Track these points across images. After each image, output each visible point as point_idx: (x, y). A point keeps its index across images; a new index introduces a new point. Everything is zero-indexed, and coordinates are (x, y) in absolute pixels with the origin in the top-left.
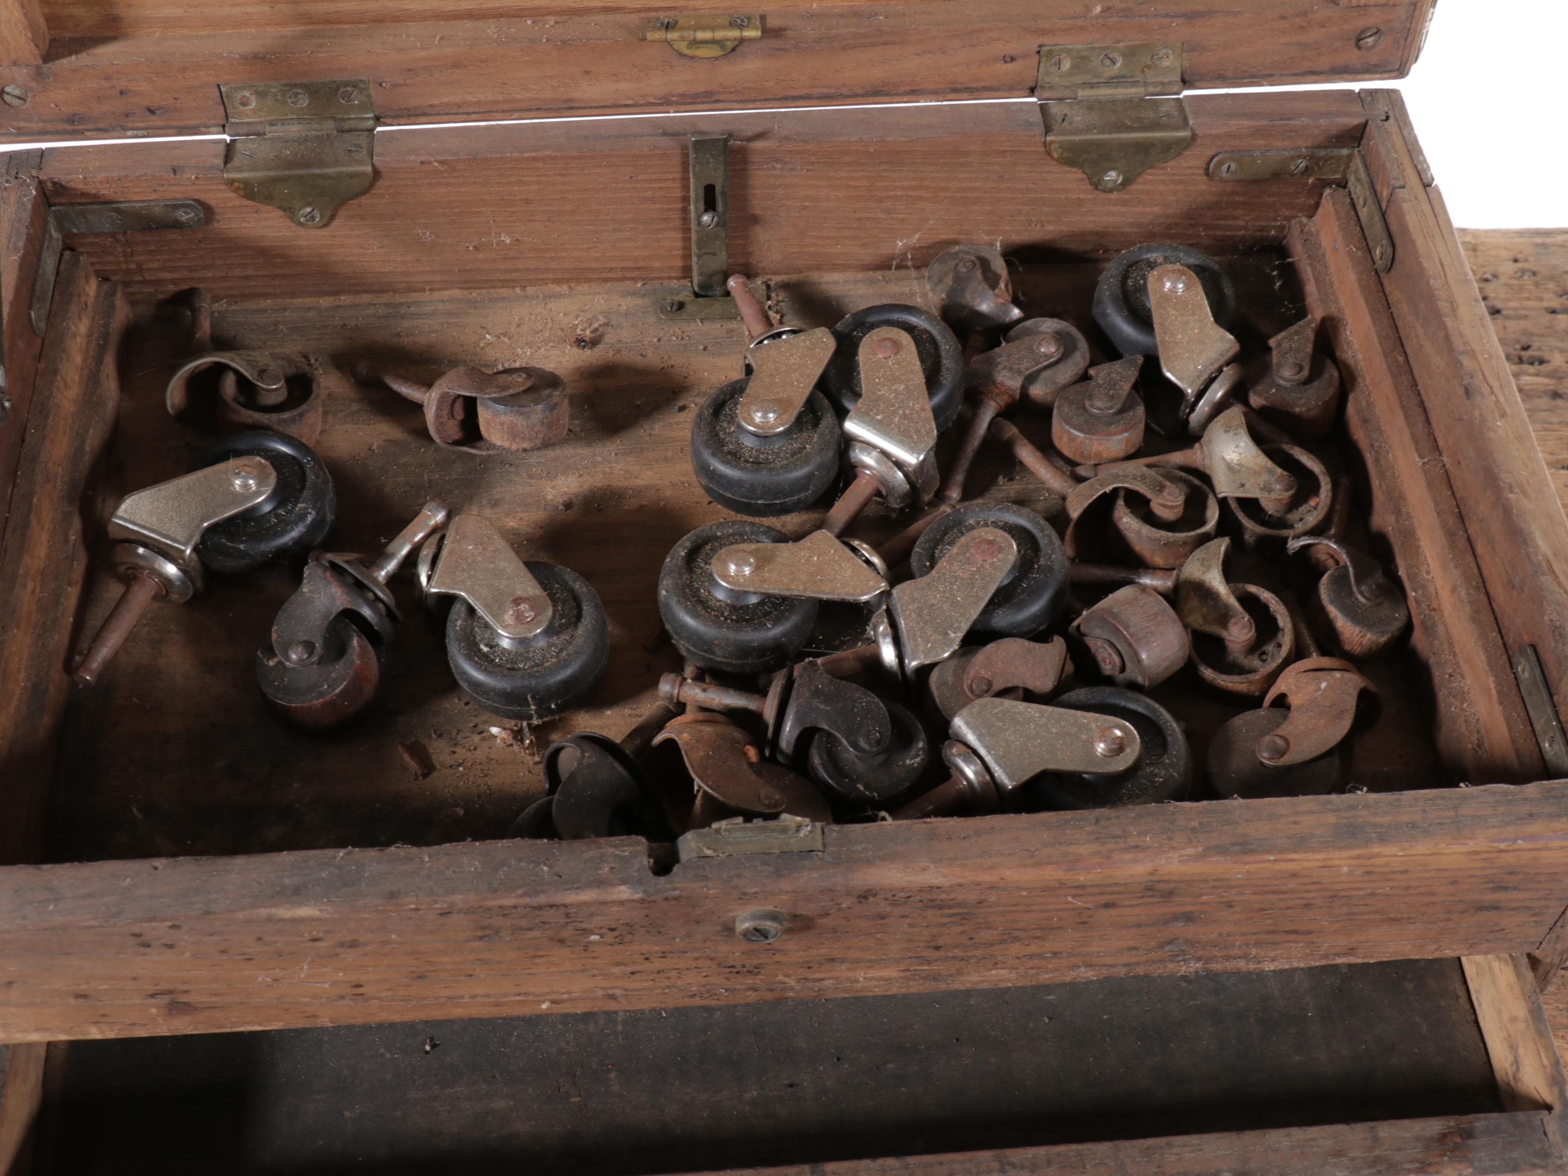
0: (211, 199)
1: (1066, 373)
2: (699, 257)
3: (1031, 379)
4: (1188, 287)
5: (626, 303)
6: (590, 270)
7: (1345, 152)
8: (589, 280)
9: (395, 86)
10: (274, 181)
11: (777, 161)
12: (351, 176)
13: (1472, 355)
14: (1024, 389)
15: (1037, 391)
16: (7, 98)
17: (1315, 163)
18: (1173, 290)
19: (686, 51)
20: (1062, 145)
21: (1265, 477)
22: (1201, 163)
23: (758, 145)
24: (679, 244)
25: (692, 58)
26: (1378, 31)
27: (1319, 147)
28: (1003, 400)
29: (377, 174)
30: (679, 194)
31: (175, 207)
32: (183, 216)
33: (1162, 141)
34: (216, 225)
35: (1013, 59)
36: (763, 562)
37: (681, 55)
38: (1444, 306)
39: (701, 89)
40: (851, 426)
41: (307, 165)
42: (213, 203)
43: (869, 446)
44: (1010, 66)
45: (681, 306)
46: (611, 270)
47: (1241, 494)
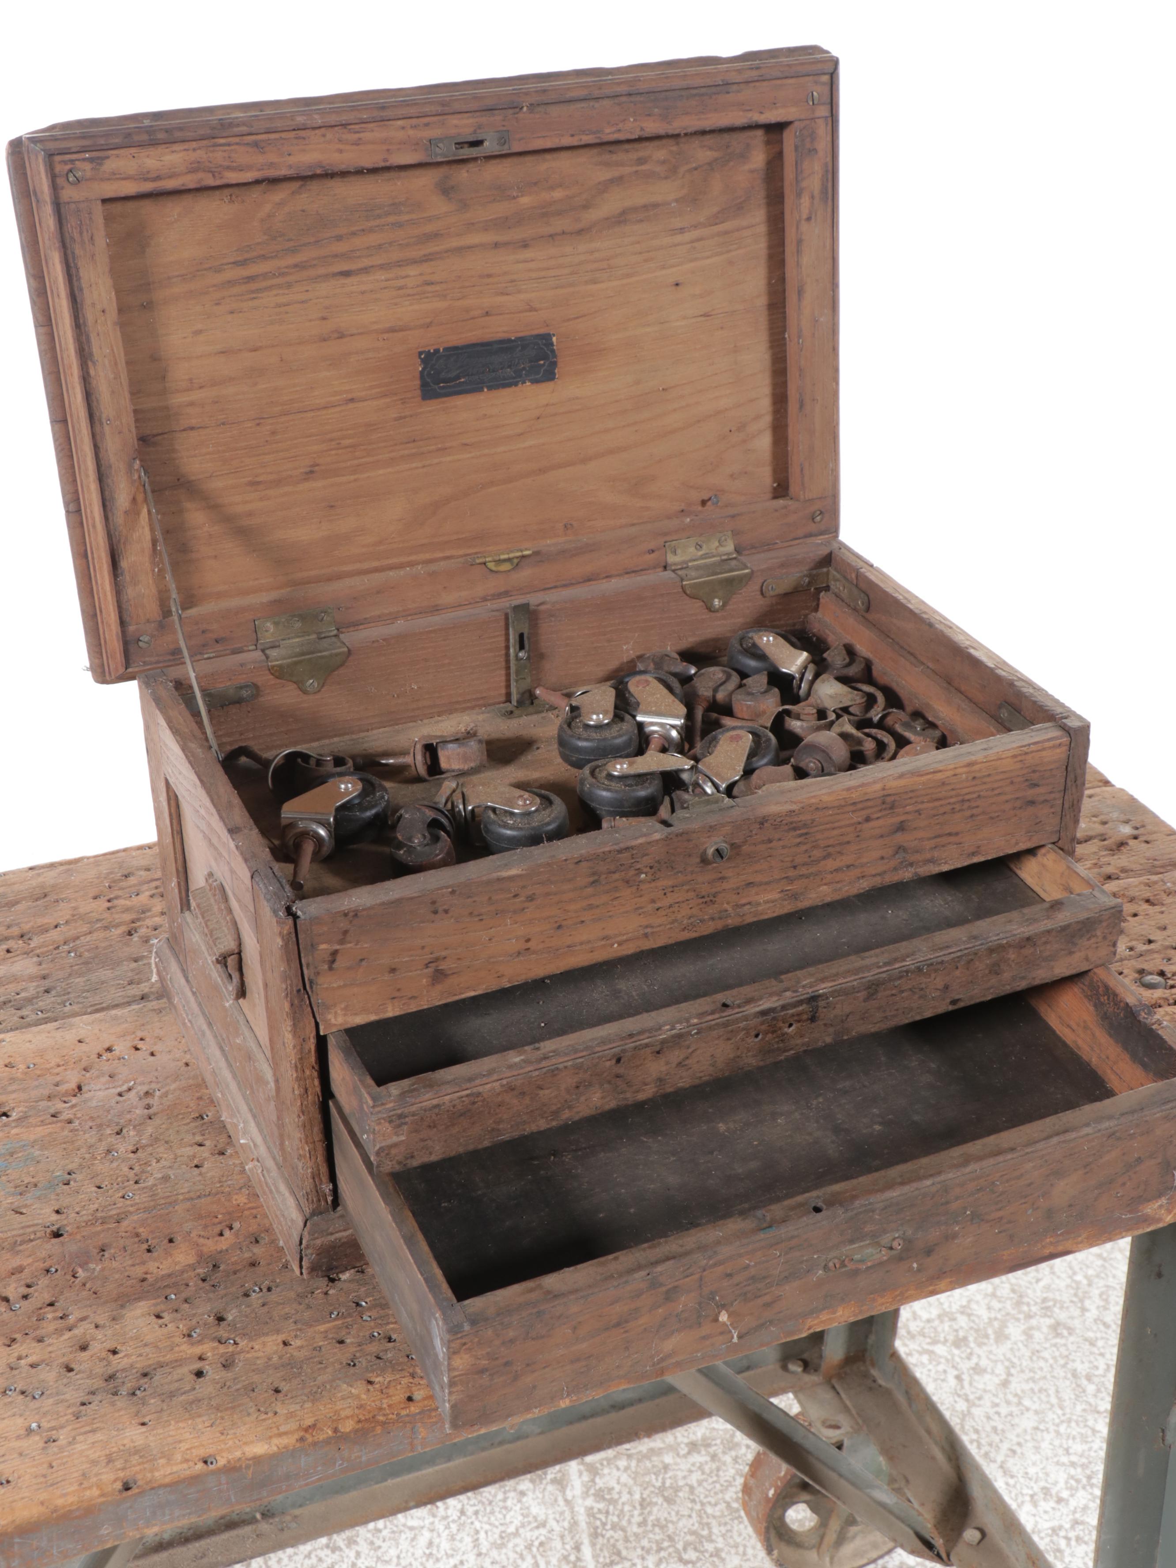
0: (259, 681)
1: (731, 685)
2: (517, 681)
3: (715, 690)
4: (775, 639)
5: (481, 717)
6: (457, 702)
7: (825, 570)
8: (456, 710)
9: (347, 608)
10: (296, 663)
11: (552, 616)
12: (337, 655)
13: (925, 613)
14: (714, 696)
15: (721, 696)
16: (140, 644)
17: (813, 578)
18: (768, 640)
19: (494, 568)
20: (691, 586)
21: (850, 696)
22: (758, 587)
23: (542, 608)
24: (503, 678)
25: (496, 572)
26: (821, 513)
27: (812, 569)
28: (705, 705)
29: (349, 650)
30: (503, 645)
31: (241, 688)
32: (245, 693)
33: (738, 576)
34: (261, 699)
35: (653, 551)
36: (630, 764)
37: (491, 571)
38: (904, 601)
39: (503, 590)
40: (639, 718)
41: (313, 653)
42: (259, 684)
43: (652, 724)
44: (653, 555)
45: (512, 712)
46: (469, 701)
47: (841, 706)
